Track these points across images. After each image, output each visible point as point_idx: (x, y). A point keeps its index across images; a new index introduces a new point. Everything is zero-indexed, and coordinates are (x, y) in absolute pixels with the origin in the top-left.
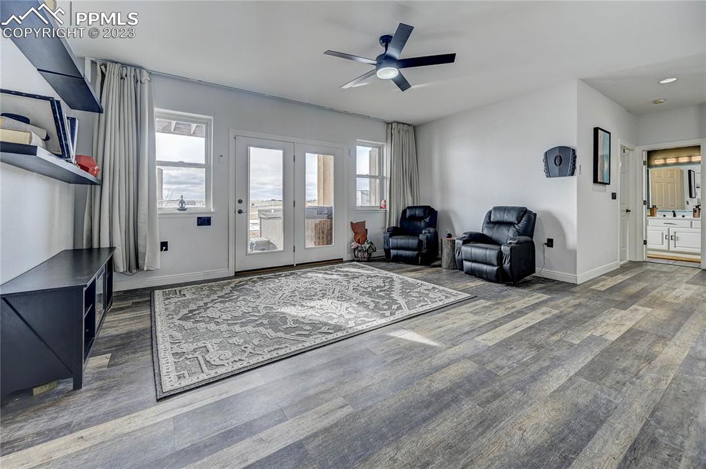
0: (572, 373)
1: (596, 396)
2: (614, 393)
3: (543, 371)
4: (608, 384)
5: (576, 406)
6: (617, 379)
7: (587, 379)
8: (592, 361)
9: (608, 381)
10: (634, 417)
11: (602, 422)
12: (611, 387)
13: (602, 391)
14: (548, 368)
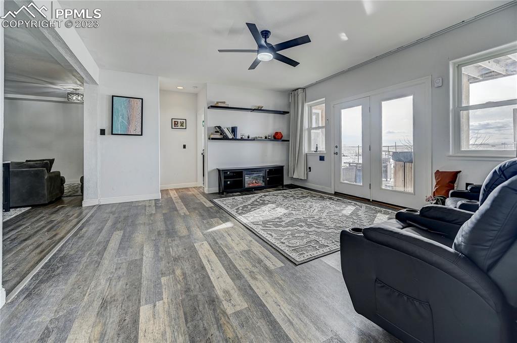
0: (144, 258)
1: (126, 255)
2: (120, 262)
3: (157, 250)
4: (124, 264)
5: (131, 248)
6: (120, 269)
7: (136, 260)
8: (140, 272)
9: (124, 266)
10: (107, 257)
11: (119, 249)
12: (122, 263)
13: (125, 259)
14: (157, 253)
